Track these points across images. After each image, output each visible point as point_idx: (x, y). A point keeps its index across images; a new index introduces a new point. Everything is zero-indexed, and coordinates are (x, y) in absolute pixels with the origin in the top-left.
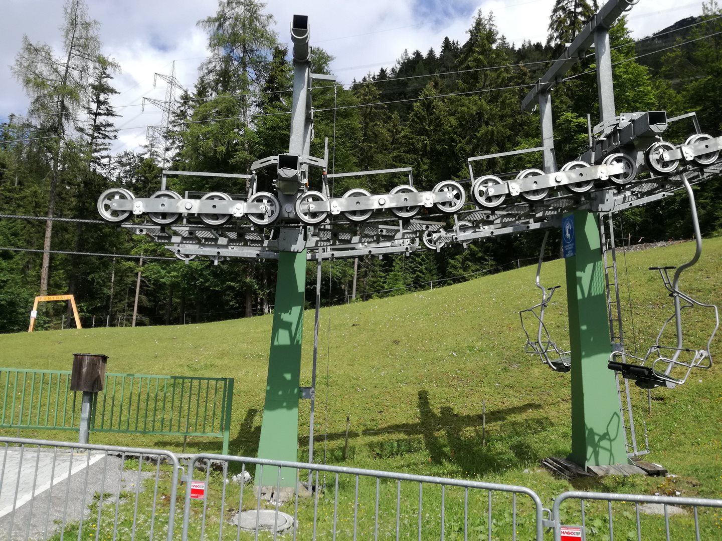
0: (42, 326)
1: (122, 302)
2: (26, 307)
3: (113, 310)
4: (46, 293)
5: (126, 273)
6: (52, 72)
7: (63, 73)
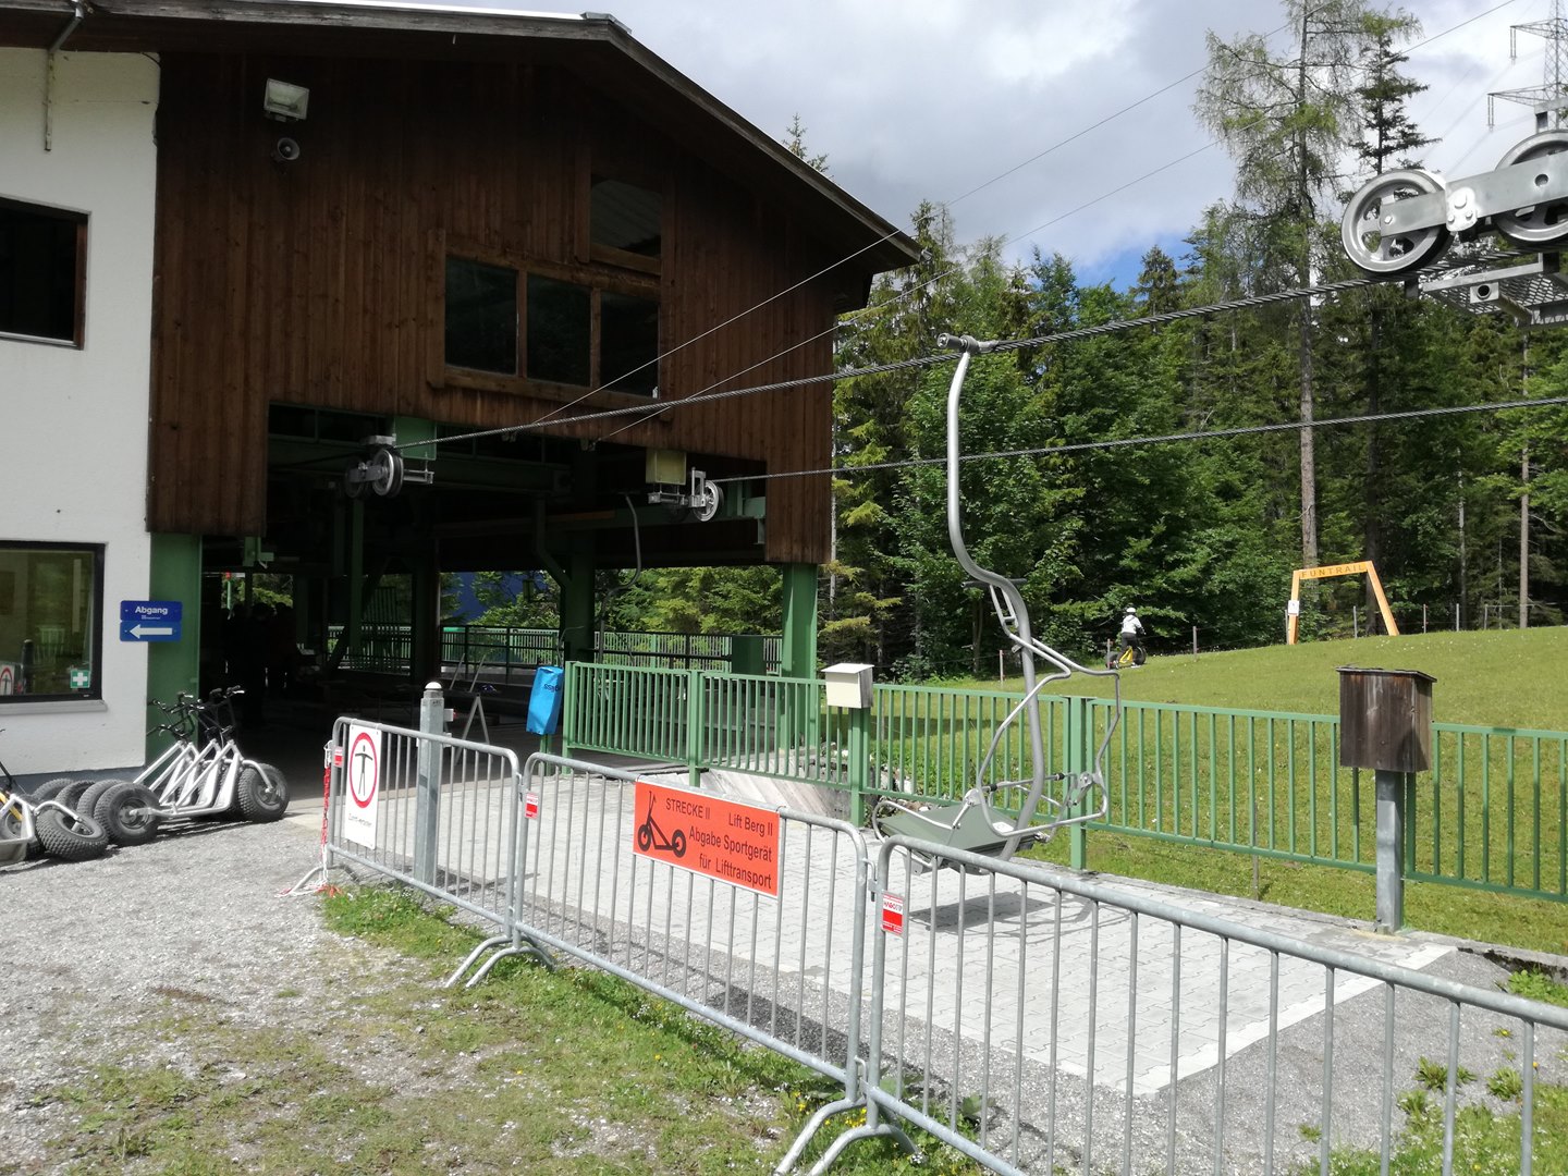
0: (1315, 634)
1: (1489, 575)
2: (1277, 595)
3: (1470, 592)
4: (1315, 561)
5: (1492, 507)
6: (1271, 89)
7: (1295, 83)
